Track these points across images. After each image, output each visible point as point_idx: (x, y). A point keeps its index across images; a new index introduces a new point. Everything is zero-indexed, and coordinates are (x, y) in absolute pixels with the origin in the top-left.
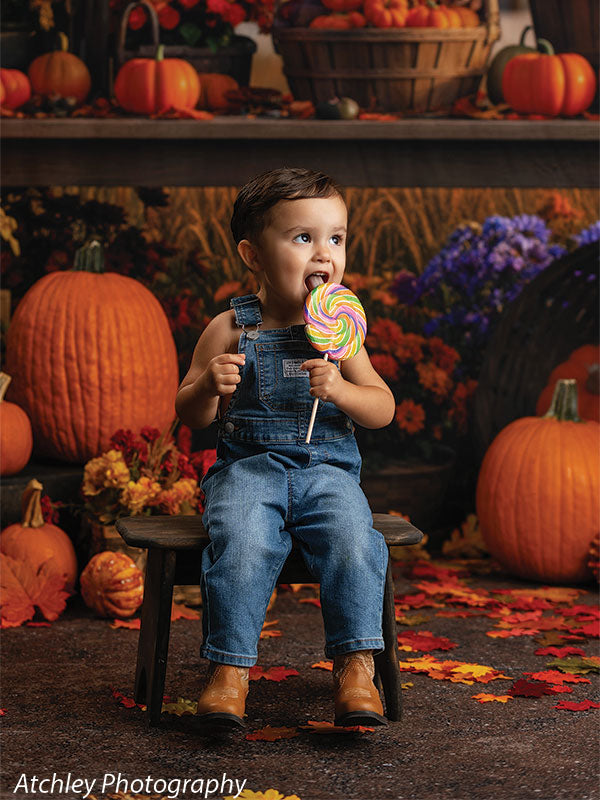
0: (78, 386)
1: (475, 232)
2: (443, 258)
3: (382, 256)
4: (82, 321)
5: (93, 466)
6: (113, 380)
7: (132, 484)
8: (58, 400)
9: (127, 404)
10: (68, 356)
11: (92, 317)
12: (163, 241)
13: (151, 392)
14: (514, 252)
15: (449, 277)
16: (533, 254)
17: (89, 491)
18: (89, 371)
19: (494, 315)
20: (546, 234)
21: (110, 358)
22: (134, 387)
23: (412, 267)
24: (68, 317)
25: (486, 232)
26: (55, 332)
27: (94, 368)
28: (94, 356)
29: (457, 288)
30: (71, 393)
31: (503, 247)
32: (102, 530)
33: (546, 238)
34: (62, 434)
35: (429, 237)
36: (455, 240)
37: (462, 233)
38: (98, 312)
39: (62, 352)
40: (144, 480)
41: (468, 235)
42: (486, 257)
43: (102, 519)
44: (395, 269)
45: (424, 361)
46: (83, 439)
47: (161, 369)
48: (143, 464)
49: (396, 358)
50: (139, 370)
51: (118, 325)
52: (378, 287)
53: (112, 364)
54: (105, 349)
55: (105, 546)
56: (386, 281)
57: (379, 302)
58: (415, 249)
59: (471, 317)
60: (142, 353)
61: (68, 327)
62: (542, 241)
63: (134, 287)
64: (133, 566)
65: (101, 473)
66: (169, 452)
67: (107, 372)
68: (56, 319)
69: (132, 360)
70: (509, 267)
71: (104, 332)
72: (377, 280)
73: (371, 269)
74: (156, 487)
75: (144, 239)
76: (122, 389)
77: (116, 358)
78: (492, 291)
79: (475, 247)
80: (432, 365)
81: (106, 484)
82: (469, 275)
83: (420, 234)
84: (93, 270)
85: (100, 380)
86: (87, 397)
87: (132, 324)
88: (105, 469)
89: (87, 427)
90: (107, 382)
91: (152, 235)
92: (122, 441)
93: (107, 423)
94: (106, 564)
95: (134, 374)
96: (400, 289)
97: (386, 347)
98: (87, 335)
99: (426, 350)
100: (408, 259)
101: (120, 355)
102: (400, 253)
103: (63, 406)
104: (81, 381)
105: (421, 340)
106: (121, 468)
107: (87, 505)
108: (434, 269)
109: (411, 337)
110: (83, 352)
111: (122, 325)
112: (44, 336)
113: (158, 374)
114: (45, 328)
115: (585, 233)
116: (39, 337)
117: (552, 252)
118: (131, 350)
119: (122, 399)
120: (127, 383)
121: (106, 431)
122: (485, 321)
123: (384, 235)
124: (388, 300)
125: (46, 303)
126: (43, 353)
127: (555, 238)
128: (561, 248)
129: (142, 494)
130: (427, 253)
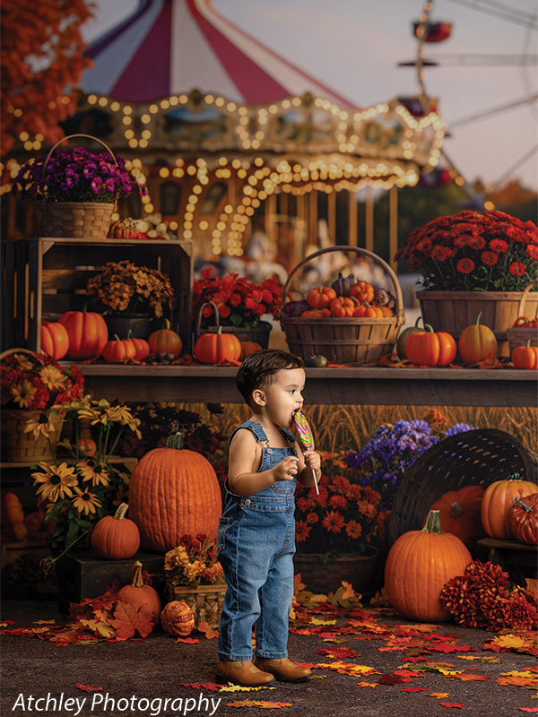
0: (165, 511)
1: (390, 429)
2: (373, 443)
3: (339, 442)
4: (168, 475)
5: (169, 555)
6: (184, 508)
7: (189, 564)
8: (154, 518)
9: (192, 521)
10: (160, 494)
11: (174, 474)
12: (221, 433)
13: (206, 514)
14: (411, 440)
15: (375, 453)
16: (421, 442)
17: (167, 568)
18: (171, 503)
19: (400, 475)
20: (429, 431)
21: (183, 495)
22: (196, 511)
23: (356, 449)
24: (160, 473)
25: (396, 429)
26: (153, 481)
27: (174, 501)
28: (174, 494)
29: (380, 459)
30: (161, 514)
31: (405, 437)
32: (173, 589)
33: (429, 433)
34: (157, 536)
35: (365, 432)
36: (379, 433)
37: (383, 430)
38: (177, 471)
39: (157, 492)
40: (197, 562)
41: (386, 431)
42: (396, 443)
43: (173, 583)
44: (347, 449)
45: (361, 499)
46: (168, 539)
47: (212, 502)
48: (197, 554)
49: (346, 498)
50: (199, 503)
51: (187, 478)
52: (337, 458)
53: (183, 499)
54: (180, 490)
55: (176, 597)
56: (341, 455)
57: (337, 467)
58: (357, 438)
59: (387, 475)
60: (201, 493)
61: (160, 478)
62: (427, 435)
63: (199, 457)
64: (189, 609)
65: (173, 558)
66: (212, 547)
67: (181, 503)
68: (154, 474)
69: (195, 497)
70: (408, 448)
71: (180, 482)
72: (336, 455)
73: (333, 449)
74: (203, 566)
75: (210, 431)
76: (189, 512)
77: (186, 496)
78: (399, 461)
79: (390, 438)
80: (366, 502)
81: (176, 564)
82: (386, 453)
83: (360, 430)
84: (177, 449)
85: (177, 507)
86: (170, 517)
87: (195, 477)
88: (176, 556)
89: (170, 533)
90: (181, 509)
91: (215, 429)
92: (186, 541)
93: (181, 531)
94: (174, 608)
95: (196, 505)
96: (349, 460)
97: (341, 491)
98: (170, 483)
99: (362, 493)
100: (353, 443)
101: (189, 494)
102: (349, 440)
103: (157, 521)
104: (167, 508)
105: (360, 488)
106: (184, 555)
107: (167, 575)
108: (368, 449)
109: (355, 486)
110: (168, 492)
111: (190, 478)
112: (147, 483)
113: (209, 504)
114: (148, 479)
115: (450, 430)
116: (145, 484)
117: (432, 441)
118: (194, 491)
119: (189, 518)
120: (192, 509)
121: (181, 535)
122: (395, 478)
123: (340, 430)
124: (342, 466)
125: (149, 465)
126: (147, 492)
127: (434, 433)
128: (437, 438)
129: (195, 570)
130: (364, 441)
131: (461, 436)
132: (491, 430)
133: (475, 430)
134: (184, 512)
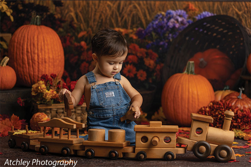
0: (31, 61)
1: (163, 15)
2: (153, 24)
3: (133, 23)
4: (32, 40)
5: (34, 86)
6: (42, 59)
7: (47, 91)
8: (24, 66)
9: (47, 67)
10: (27, 52)
11: (36, 39)
12: (61, 18)
13: (55, 64)
14: (176, 22)
15: (155, 30)
16: (182, 23)
17: (33, 94)
18: (34, 56)
19: (169, 42)
20: (186, 16)
21: (41, 52)
22: (49, 62)
23: (143, 27)
24: (28, 39)
25: (167, 15)
26: (23, 44)
27: (36, 56)
28: (36, 51)
29: (157, 33)
30: (29, 63)
31: (172, 20)
32: (37, 106)
33: (186, 17)
34: (26, 77)
35: (148, 17)
36: (157, 18)
37: (159, 16)
38: (38, 37)
39: (25, 50)
40: (51, 90)
41: (161, 16)
42: (167, 23)
43: (37, 102)
44: (137, 27)
45: (146, 57)
46: (32, 78)
47: (58, 56)
48: (51, 85)
49: (137, 56)
50: (51, 56)
51: (44, 42)
52: (132, 33)
53: (42, 54)
54: (40, 49)
55: (38, 111)
56: (134, 31)
57: (132, 38)
58: (143, 21)
59: (162, 43)
60: (52, 51)
61: (27, 42)
62: (185, 18)
63: (50, 30)
64: (47, 117)
65: (37, 88)
66: (60, 82)
67: (40, 57)
68: (24, 40)
69: (49, 53)
70: (174, 27)
71: (40, 44)
72: (131, 31)
73: (129, 27)
74: (55, 92)
75: (55, 17)
76: (45, 62)
77: (43, 52)
78: (169, 34)
79: (163, 20)
80: (149, 58)
81: (39, 91)
82: (161, 29)
83: (145, 16)
84: (36, 24)
85: (38, 59)
86: (34, 65)
87: (48, 41)
88: (38, 87)
89: (34, 75)
90: (40, 60)
91: (58, 16)
92: (44, 78)
93: (40, 73)
94: (38, 116)
95: (49, 58)
96: (139, 34)
97: (134, 52)
98: (34, 45)
99: (147, 53)
100: (141, 24)
101: (45, 52)
102: (139, 22)
103: (26, 68)
104: (32, 59)
105: (145, 50)
106: (43, 86)
107: (33, 99)
108: (150, 27)
109: (142, 49)
110: (32, 50)
111: (46, 42)
112: (20, 45)
113: (57, 58)
114: (20, 43)
115: (199, 16)
116: (18, 46)
117: (188, 22)
118: (48, 50)
119: (45, 66)
120: (47, 60)
121: (40, 76)
122: (166, 44)
123: (133, 16)
124: (135, 37)
125: (20, 35)
126: (19, 51)
127: (189, 17)
128: (191, 21)
129: (50, 94)
130: (148, 22)
131: (205, 19)
132: (224, 16)
133: (214, 16)
134: (42, 62)
